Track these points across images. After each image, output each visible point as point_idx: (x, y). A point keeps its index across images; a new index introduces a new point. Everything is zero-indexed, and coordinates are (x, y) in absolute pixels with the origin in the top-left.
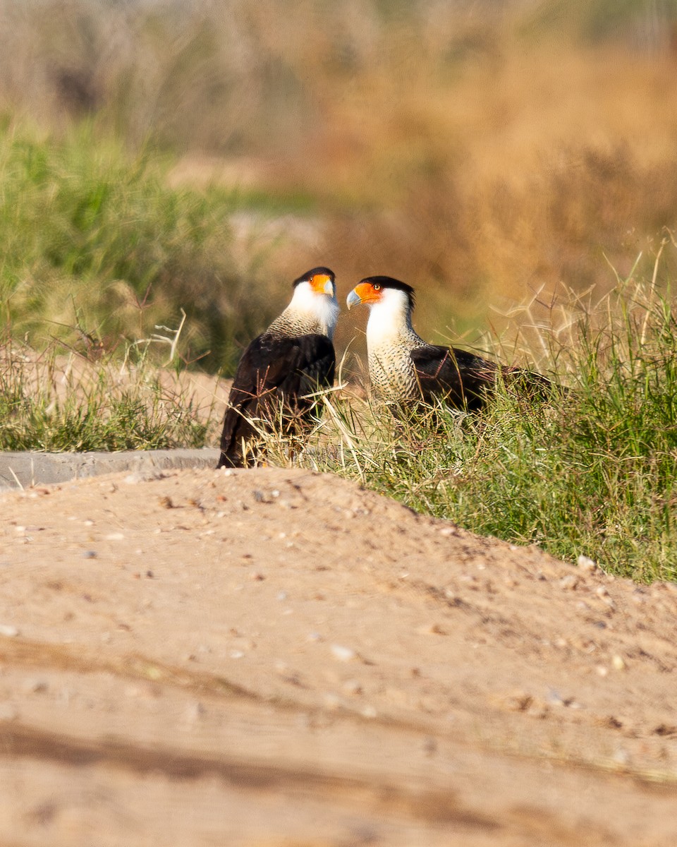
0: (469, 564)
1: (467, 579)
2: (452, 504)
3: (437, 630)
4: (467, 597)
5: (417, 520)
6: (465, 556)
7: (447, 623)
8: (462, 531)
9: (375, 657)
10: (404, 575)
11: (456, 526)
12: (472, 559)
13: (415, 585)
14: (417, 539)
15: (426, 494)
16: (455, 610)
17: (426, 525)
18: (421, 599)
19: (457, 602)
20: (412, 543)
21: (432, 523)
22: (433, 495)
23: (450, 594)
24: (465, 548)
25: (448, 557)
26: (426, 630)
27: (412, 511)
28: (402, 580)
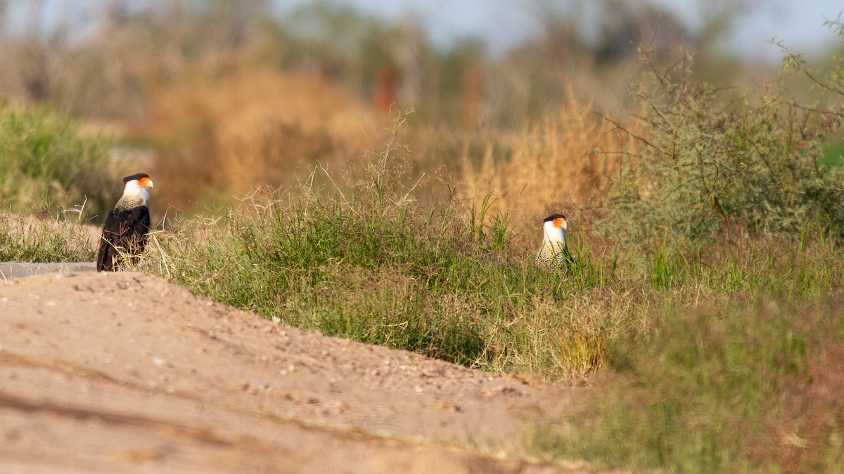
0: (221, 319)
1: (218, 327)
2: (213, 290)
3: (205, 351)
4: (219, 335)
5: (196, 298)
6: (219, 316)
7: (209, 348)
8: (217, 304)
9: (175, 364)
10: (190, 324)
11: (214, 301)
12: (221, 317)
13: (194, 329)
14: (195, 307)
15: (200, 285)
16: (215, 342)
17: (199, 301)
18: (197, 336)
19: (214, 338)
20: (193, 309)
21: (203, 299)
22: (203, 286)
23: (211, 334)
24: (218, 312)
25: (210, 316)
26: (198, 351)
27: (193, 294)
28: (188, 327)
